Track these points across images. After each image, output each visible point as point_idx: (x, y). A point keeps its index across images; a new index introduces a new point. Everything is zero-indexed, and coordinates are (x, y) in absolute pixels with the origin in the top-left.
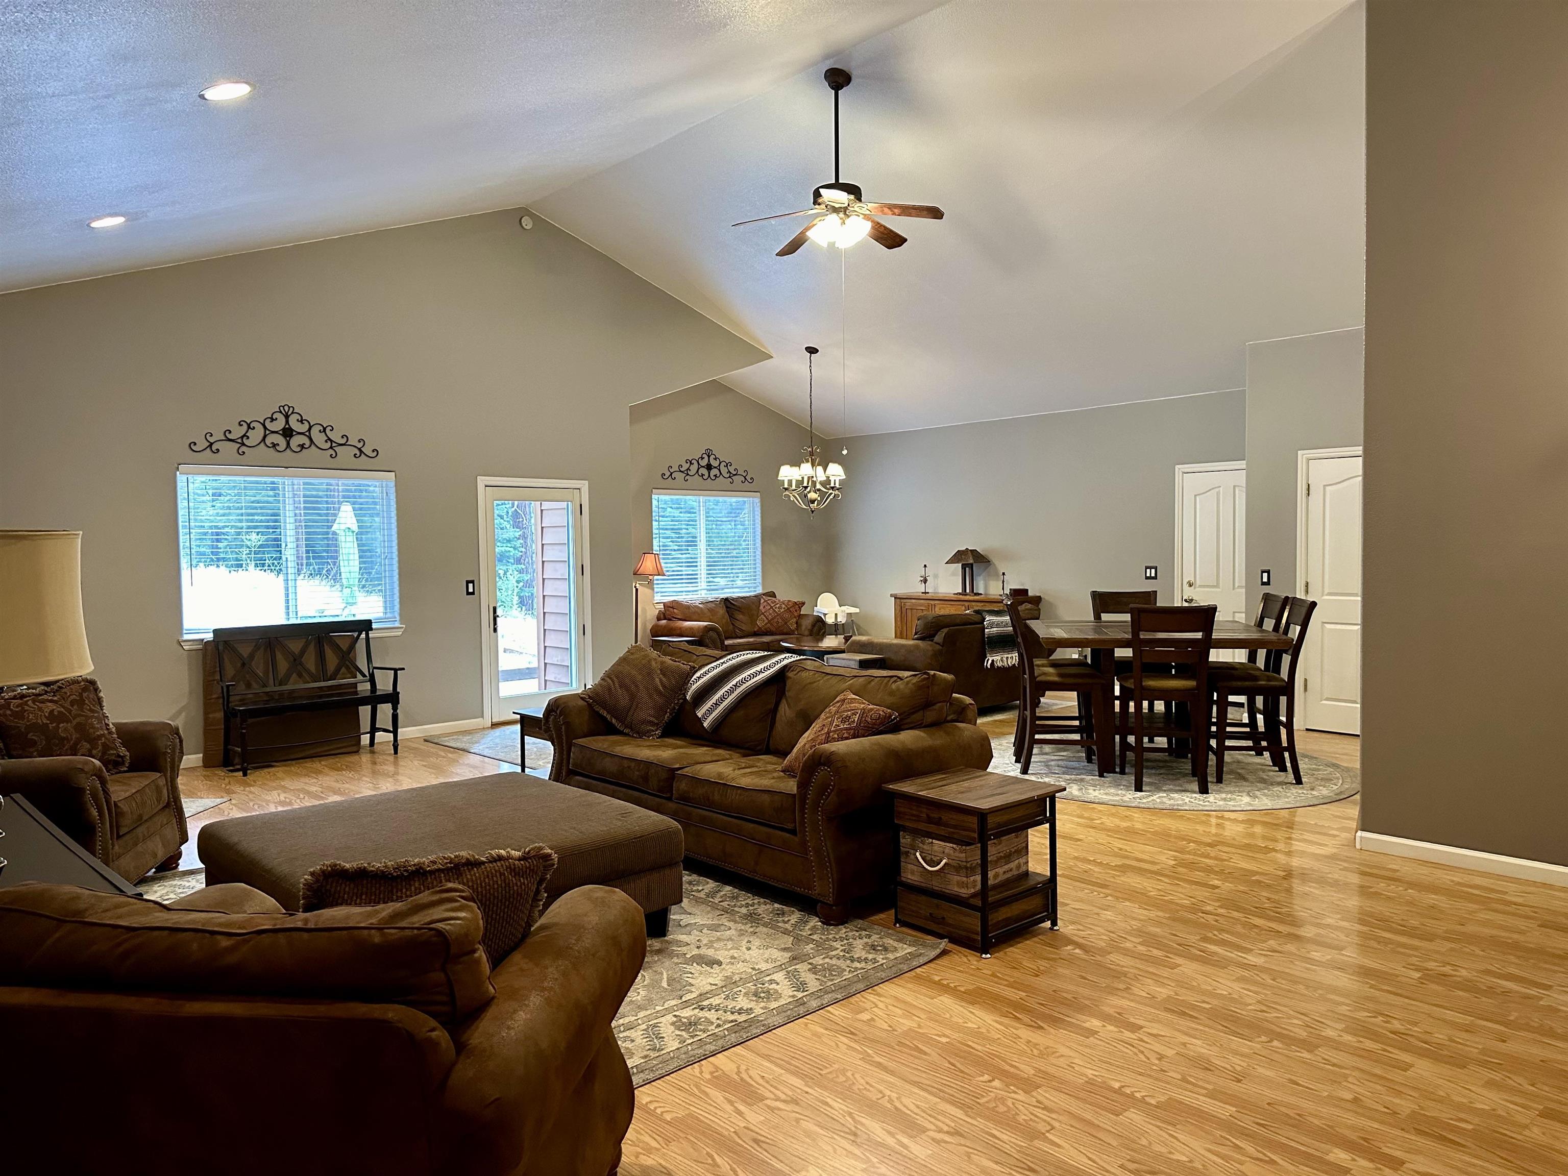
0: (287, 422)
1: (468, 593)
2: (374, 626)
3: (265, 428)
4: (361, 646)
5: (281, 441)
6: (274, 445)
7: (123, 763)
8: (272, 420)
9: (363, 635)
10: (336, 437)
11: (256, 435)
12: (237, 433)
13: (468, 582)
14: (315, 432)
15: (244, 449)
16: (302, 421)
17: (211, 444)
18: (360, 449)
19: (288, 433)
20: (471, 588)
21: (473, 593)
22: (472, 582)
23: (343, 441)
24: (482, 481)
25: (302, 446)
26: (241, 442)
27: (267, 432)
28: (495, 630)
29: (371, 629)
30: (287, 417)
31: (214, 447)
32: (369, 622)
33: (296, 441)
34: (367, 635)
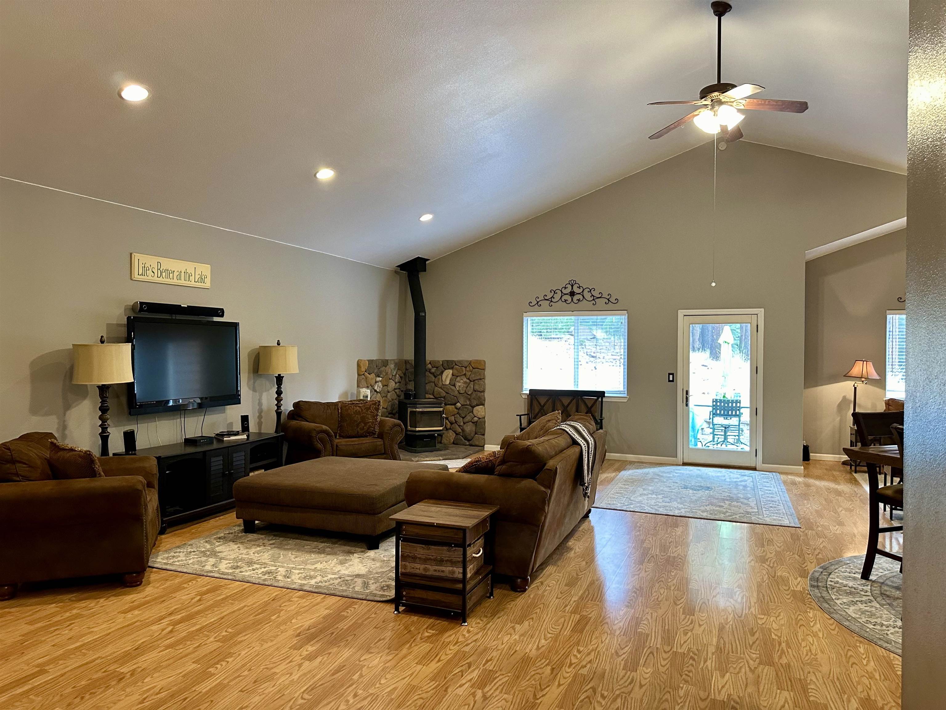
0: (572, 288)
1: (669, 381)
2: (606, 395)
3: (562, 292)
4: (598, 404)
5: (568, 298)
6: (566, 301)
7: (375, 434)
8: (565, 288)
9: (600, 399)
10: (596, 294)
11: (557, 297)
12: (549, 296)
13: (669, 374)
14: (586, 293)
15: (552, 303)
16: (579, 287)
17: (538, 302)
18: (608, 299)
19: (572, 294)
20: (672, 378)
21: (673, 381)
22: (673, 374)
23: (600, 296)
24: (681, 313)
25: (579, 300)
26: (551, 300)
27: (563, 294)
28: (687, 405)
29: (604, 396)
30: (572, 286)
31: (539, 304)
32: (603, 393)
33: (576, 297)
34: (602, 399)
